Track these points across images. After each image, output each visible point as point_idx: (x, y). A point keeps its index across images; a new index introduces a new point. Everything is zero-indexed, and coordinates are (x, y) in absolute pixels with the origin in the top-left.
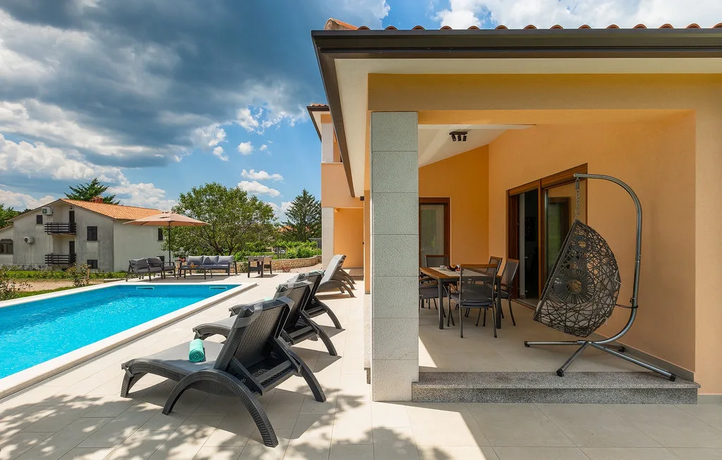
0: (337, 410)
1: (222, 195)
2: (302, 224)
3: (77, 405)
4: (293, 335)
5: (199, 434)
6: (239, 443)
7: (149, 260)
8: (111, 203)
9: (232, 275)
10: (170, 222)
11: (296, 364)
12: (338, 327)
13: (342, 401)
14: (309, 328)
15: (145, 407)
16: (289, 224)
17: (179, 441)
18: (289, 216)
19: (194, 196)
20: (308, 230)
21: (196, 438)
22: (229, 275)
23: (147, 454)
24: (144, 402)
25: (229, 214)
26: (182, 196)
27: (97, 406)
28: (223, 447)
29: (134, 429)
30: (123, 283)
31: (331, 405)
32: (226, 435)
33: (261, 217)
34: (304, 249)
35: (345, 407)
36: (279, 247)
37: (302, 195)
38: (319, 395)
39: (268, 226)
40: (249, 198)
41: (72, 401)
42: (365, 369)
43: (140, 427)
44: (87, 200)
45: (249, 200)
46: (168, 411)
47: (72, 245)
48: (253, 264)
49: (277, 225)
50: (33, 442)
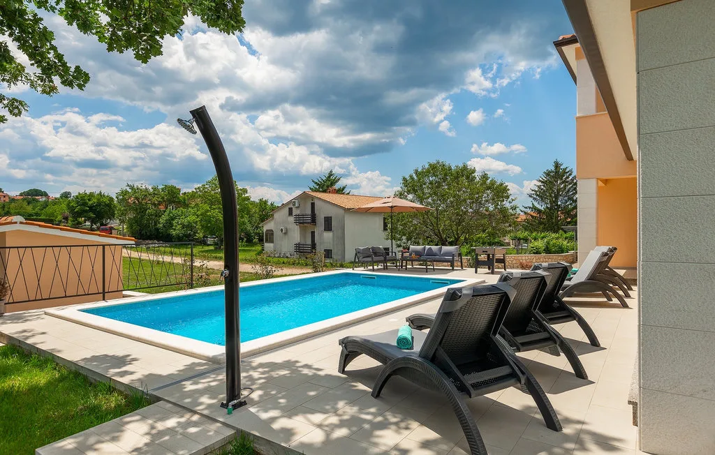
0: (577, 446)
1: (446, 175)
2: (554, 207)
3: (306, 371)
4: (520, 339)
5: (403, 425)
6: (444, 447)
7: (373, 248)
8: (343, 193)
9: (457, 270)
10: (392, 207)
11: (519, 372)
12: (594, 344)
13: (586, 438)
14: (543, 335)
15: (356, 386)
16: (534, 208)
17: (384, 426)
18: (534, 199)
19: (415, 178)
20: (563, 217)
21: (399, 428)
22: (453, 270)
23: (354, 429)
24: (356, 382)
25: (454, 197)
26: (404, 179)
27: (319, 375)
28: (426, 445)
29: (346, 403)
30: (350, 271)
31: (568, 438)
32: (431, 434)
33: (493, 199)
34: (554, 241)
35: (591, 446)
36: (519, 239)
37: (553, 169)
38: (551, 421)
39: (503, 211)
40: (477, 175)
41: (302, 367)
42: (630, 402)
43: (352, 402)
44: (325, 191)
45: (478, 179)
46: (377, 394)
47: (313, 233)
48: (483, 257)
49: (514, 208)
50: (273, 392)
